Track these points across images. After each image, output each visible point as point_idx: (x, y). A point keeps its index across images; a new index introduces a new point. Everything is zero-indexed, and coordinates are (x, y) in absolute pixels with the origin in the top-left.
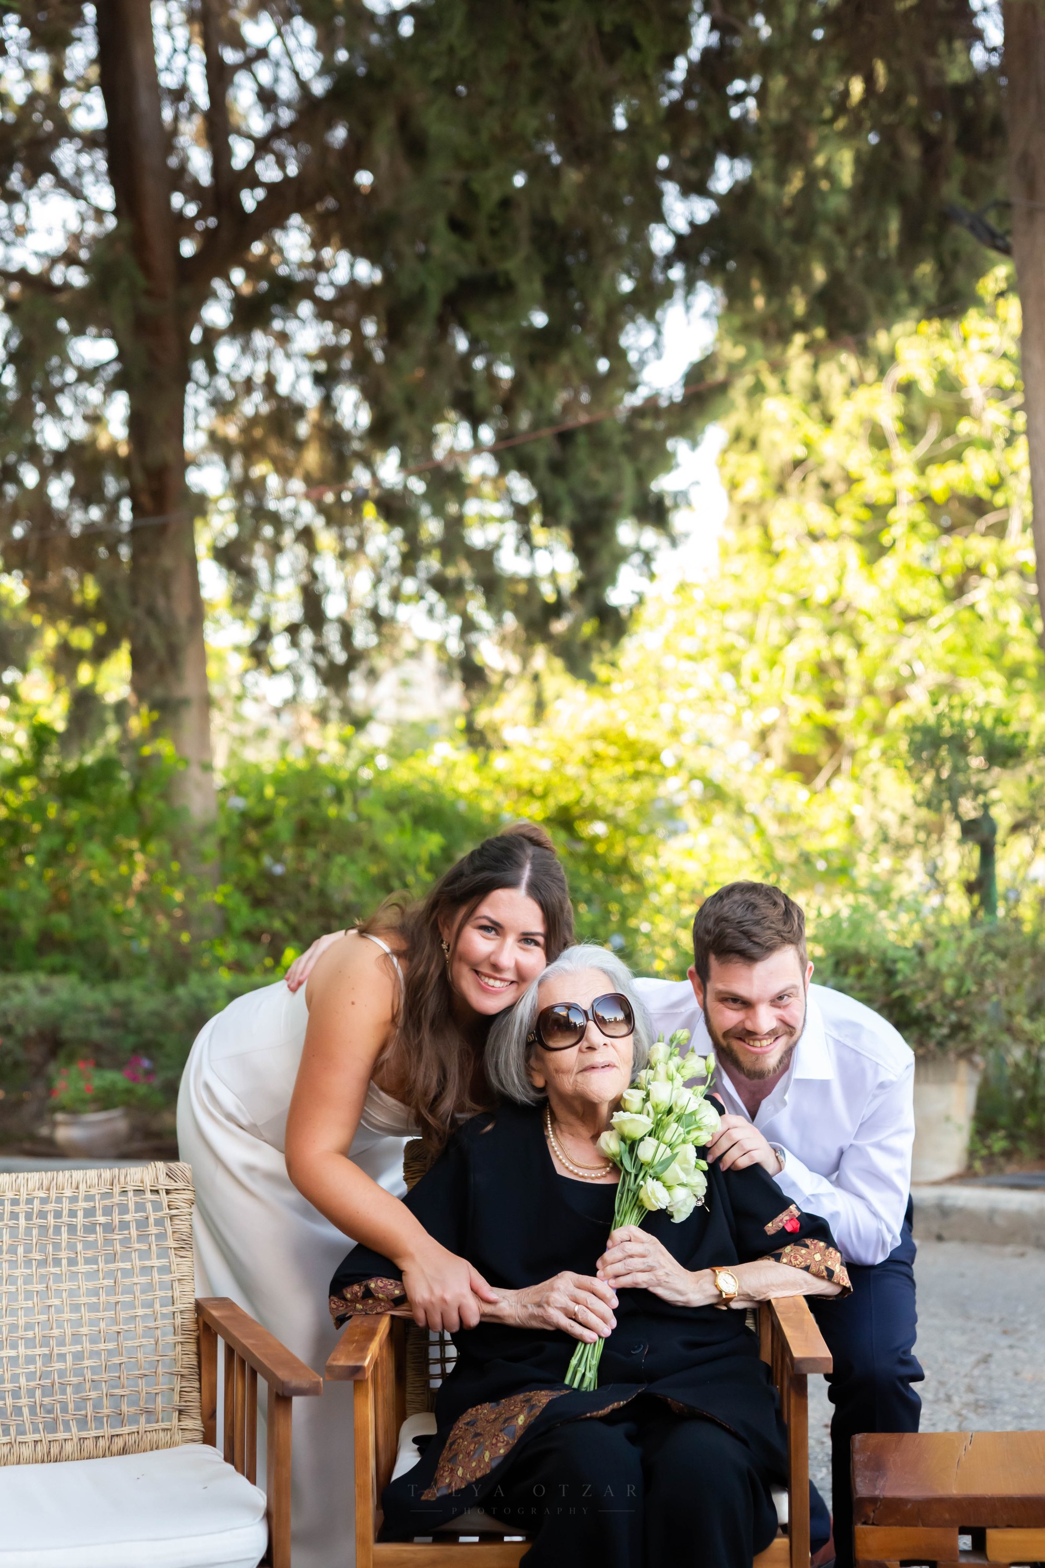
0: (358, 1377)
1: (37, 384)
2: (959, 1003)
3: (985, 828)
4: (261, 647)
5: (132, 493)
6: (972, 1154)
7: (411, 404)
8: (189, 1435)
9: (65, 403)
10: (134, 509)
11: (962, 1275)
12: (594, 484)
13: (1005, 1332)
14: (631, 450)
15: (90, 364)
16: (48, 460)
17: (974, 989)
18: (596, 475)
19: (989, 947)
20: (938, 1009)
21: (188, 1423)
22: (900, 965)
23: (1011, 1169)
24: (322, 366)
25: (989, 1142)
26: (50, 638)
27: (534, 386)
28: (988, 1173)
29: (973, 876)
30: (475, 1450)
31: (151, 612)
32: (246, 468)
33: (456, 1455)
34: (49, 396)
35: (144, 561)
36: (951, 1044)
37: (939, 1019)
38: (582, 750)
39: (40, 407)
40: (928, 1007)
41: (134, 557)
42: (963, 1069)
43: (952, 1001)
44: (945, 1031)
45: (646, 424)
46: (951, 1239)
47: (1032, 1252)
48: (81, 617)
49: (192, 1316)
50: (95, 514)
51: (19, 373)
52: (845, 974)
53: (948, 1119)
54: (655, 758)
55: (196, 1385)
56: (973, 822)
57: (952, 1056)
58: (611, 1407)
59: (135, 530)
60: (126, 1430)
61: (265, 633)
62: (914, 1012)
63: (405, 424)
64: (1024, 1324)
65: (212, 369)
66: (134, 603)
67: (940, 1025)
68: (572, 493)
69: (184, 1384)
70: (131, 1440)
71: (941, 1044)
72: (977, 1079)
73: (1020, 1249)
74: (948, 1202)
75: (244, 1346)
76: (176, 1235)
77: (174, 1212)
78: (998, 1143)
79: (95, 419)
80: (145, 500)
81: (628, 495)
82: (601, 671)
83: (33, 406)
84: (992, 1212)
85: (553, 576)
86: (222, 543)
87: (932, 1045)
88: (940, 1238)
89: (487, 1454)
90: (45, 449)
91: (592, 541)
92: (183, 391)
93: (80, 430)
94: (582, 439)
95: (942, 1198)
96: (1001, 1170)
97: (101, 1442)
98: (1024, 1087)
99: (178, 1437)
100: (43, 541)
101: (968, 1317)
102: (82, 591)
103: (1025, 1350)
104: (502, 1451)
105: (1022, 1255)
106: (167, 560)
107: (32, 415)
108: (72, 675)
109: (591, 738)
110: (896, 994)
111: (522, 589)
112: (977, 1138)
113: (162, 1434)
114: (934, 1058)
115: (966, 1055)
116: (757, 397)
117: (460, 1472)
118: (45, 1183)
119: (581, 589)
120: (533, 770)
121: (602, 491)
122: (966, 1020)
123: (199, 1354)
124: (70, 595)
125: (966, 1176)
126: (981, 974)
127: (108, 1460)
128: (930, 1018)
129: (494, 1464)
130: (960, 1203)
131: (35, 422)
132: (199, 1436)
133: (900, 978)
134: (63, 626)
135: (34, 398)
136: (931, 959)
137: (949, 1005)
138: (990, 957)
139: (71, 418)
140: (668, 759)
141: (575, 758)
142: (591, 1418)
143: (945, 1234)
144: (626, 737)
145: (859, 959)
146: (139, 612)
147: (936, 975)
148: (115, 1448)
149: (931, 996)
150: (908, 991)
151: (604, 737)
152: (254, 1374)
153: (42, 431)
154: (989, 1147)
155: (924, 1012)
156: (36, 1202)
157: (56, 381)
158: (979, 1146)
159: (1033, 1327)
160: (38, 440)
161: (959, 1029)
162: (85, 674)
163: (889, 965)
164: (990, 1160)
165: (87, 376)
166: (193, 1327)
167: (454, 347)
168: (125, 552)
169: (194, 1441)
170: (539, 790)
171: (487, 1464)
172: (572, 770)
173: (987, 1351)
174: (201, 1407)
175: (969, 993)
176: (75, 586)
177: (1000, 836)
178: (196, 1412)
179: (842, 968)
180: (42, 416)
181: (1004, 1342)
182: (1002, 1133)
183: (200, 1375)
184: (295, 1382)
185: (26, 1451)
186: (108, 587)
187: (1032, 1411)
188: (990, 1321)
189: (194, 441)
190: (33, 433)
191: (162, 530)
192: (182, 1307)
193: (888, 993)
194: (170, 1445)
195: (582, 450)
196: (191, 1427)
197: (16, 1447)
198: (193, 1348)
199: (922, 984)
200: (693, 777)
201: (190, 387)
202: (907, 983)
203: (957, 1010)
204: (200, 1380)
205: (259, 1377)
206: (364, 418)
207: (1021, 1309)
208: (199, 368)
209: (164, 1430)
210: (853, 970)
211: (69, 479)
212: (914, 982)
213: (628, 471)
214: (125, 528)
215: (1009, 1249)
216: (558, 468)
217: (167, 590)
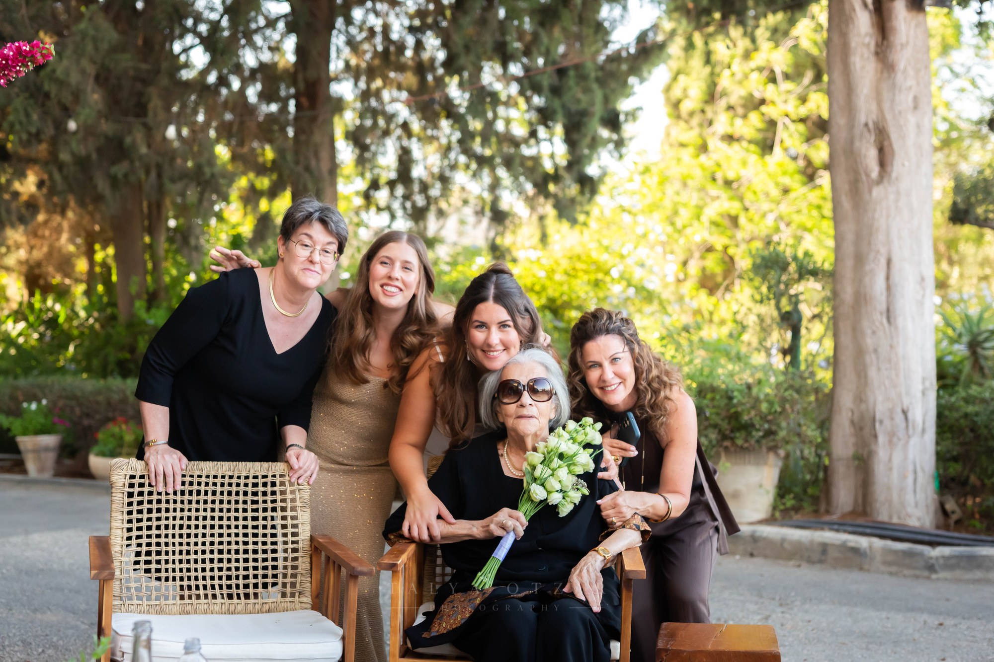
0: (394, 569)
1: (241, 28)
2: (770, 418)
3: (795, 316)
4: (372, 192)
5: (296, 97)
6: (774, 508)
7: (467, 48)
8: (304, 606)
9: (258, 39)
10: (297, 106)
11: (762, 575)
12: (578, 101)
13: (781, 605)
14: (601, 82)
15: (273, 16)
16: (247, 73)
17: (779, 409)
18: (580, 95)
19: (791, 387)
20: (757, 421)
21: (304, 599)
22: (736, 394)
23: (797, 517)
24: (417, 22)
25: (784, 500)
26: (243, 182)
27: (545, 39)
28: (783, 518)
29: (786, 346)
30: (453, 614)
31: (307, 169)
32: (368, 83)
33: (442, 616)
34: (249, 35)
35: (303, 138)
36: (764, 441)
37: (757, 426)
38: (565, 264)
39: (243, 41)
40: (751, 419)
41: (296, 134)
42: (772, 457)
43: (766, 416)
44: (761, 434)
45: (613, 67)
46: (758, 556)
47: (804, 565)
48: (262, 170)
49: (308, 543)
50: (274, 108)
51: (230, 20)
52: (704, 397)
53: (761, 486)
54: (607, 273)
55: (309, 579)
56: (787, 313)
57: (764, 449)
58: (524, 593)
59: (297, 118)
60: (270, 600)
61: (375, 185)
62: (743, 422)
63: (463, 60)
64: (793, 602)
65: (349, 21)
66: (297, 163)
67: (758, 430)
68: (564, 106)
69: (303, 579)
70: (273, 606)
71: (758, 441)
72: (780, 464)
73: (797, 563)
74: (758, 534)
75: (335, 554)
76: (302, 500)
77: (301, 487)
78: (790, 502)
79: (275, 49)
80: (304, 101)
81: (598, 110)
82: (581, 218)
83: (239, 40)
84: (783, 540)
85: (552, 156)
86: (351, 128)
87: (753, 442)
88: (752, 555)
89: (459, 616)
90: (245, 66)
91: (575, 136)
92: (330, 34)
93: (266, 57)
94: (572, 73)
95: (754, 532)
96: (791, 518)
97: (257, 606)
98: (811, 473)
99: (298, 606)
100: (242, 123)
101: (761, 596)
102: (263, 155)
103: (791, 614)
104: (467, 616)
105: (799, 566)
106: (317, 137)
107: (238, 47)
108: (257, 205)
109: (571, 258)
110: (733, 410)
111: (530, 164)
112: (778, 499)
113: (289, 604)
114: (754, 449)
115: (773, 449)
116: (690, 52)
117: (444, 625)
118: (232, 468)
119: (570, 166)
120: (534, 276)
121: (583, 105)
122: (774, 428)
123: (311, 563)
124: (256, 156)
125: (770, 520)
126: (784, 401)
127: (260, 615)
128: (752, 425)
129: (463, 622)
130: (765, 535)
131: (240, 50)
132: (310, 606)
133: (735, 401)
134: (252, 175)
135: (240, 35)
136: (755, 391)
137: (764, 418)
138: (790, 392)
139: (261, 48)
140: (615, 273)
141: (561, 269)
142: (513, 598)
143: (755, 553)
144: (592, 258)
145: (713, 389)
146: (300, 169)
147: (757, 400)
148: (264, 610)
149: (753, 413)
150: (739, 409)
151: (579, 258)
152: (340, 567)
153: (244, 56)
154: (784, 504)
155: (749, 422)
156: (227, 477)
157: (253, 26)
158: (779, 503)
159: (798, 603)
160: (241, 61)
161: (769, 433)
162: (264, 205)
163: (730, 393)
164: (786, 512)
165: (271, 23)
166: (309, 549)
167: (497, 13)
168: (291, 132)
169: (306, 609)
170: (537, 288)
171: (459, 622)
172: (558, 277)
173: (768, 613)
174: (311, 592)
175: (776, 412)
176: (259, 151)
177: (804, 323)
178: (308, 594)
179: (703, 394)
180: (244, 46)
181: (779, 610)
182: (792, 496)
183: (311, 574)
184: (360, 568)
185: (217, 608)
186: (280, 152)
187: (787, 643)
188: (774, 599)
189: (336, 65)
190: (238, 56)
191: (314, 119)
192: (303, 538)
193: (728, 410)
194: (294, 609)
195: (571, 79)
196: (305, 601)
197: (211, 606)
198: (308, 560)
199: (748, 405)
200: (629, 285)
201: (335, 32)
202: (740, 403)
203: (768, 422)
204: (311, 577)
205: (343, 569)
206: (441, 56)
207: (793, 594)
208: (340, 22)
209: (290, 602)
210: (709, 396)
211: (259, 86)
212: (742, 404)
213: (598, 95)
214: (291, 117)
215: (792, 563)
216: (556, 91)
217: (316, 155)
